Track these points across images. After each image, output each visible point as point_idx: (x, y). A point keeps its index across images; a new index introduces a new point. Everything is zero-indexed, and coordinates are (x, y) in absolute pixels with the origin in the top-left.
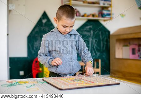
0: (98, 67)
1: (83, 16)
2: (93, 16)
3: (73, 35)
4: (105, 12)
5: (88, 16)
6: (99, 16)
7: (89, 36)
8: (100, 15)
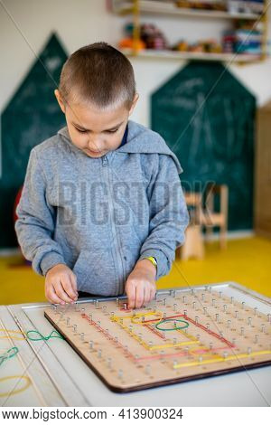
0: (217, 210)
1: (175, 49)
2: (207, 47)
3: (138, 156)
4: (244, 37)
5: (191, 49)
6: (224, 50)
7: (193, 112)
8: (229, 45)
